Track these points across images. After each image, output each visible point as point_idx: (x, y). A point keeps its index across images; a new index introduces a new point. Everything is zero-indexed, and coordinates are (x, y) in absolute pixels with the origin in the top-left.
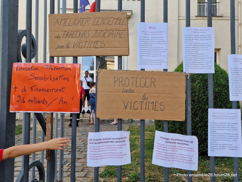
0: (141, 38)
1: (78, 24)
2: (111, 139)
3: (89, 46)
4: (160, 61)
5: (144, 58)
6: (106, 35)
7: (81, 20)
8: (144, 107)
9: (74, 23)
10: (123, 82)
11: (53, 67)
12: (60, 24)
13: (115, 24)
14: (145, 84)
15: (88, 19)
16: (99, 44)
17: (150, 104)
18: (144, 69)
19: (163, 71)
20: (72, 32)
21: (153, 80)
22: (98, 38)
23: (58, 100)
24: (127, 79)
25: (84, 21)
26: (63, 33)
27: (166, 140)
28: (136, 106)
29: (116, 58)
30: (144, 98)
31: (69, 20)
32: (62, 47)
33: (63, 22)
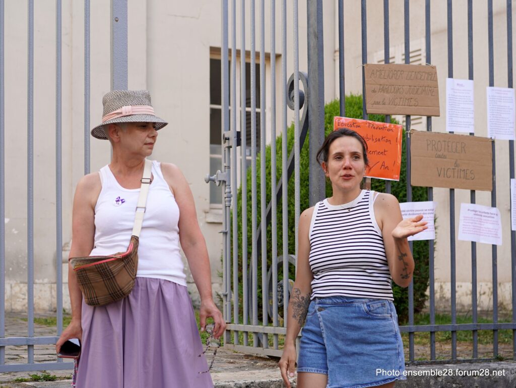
0: (450, 96)
1: (392, 77)
2: (423, 210)
3: (404, 104)
4: (468, 124)
5: (454, 119)
6: (419, 91)
7: (395, 72)
8: (456, 175)
9: (389, 75)
10: (436, 146)
11: (375, 126)
12: (375, 75)
13: (427, 79)
14: (456, 150)
15: (402, 72)
16: (413, 102)
17: (462, 172)
18: (453, 132)
19: (469, 135)
20: (387, 87)
21: (463, 145)
22: (412, 95)
23: (380, 164)
24: (439, 143)
25: (399, 74)
26: (379, 86)
27: (474, 213)
28: (449, 173)
29: (424, 119)
30: (456, 165)
31: (384, 71)
32: (378, 103)
33: (378, 73)
